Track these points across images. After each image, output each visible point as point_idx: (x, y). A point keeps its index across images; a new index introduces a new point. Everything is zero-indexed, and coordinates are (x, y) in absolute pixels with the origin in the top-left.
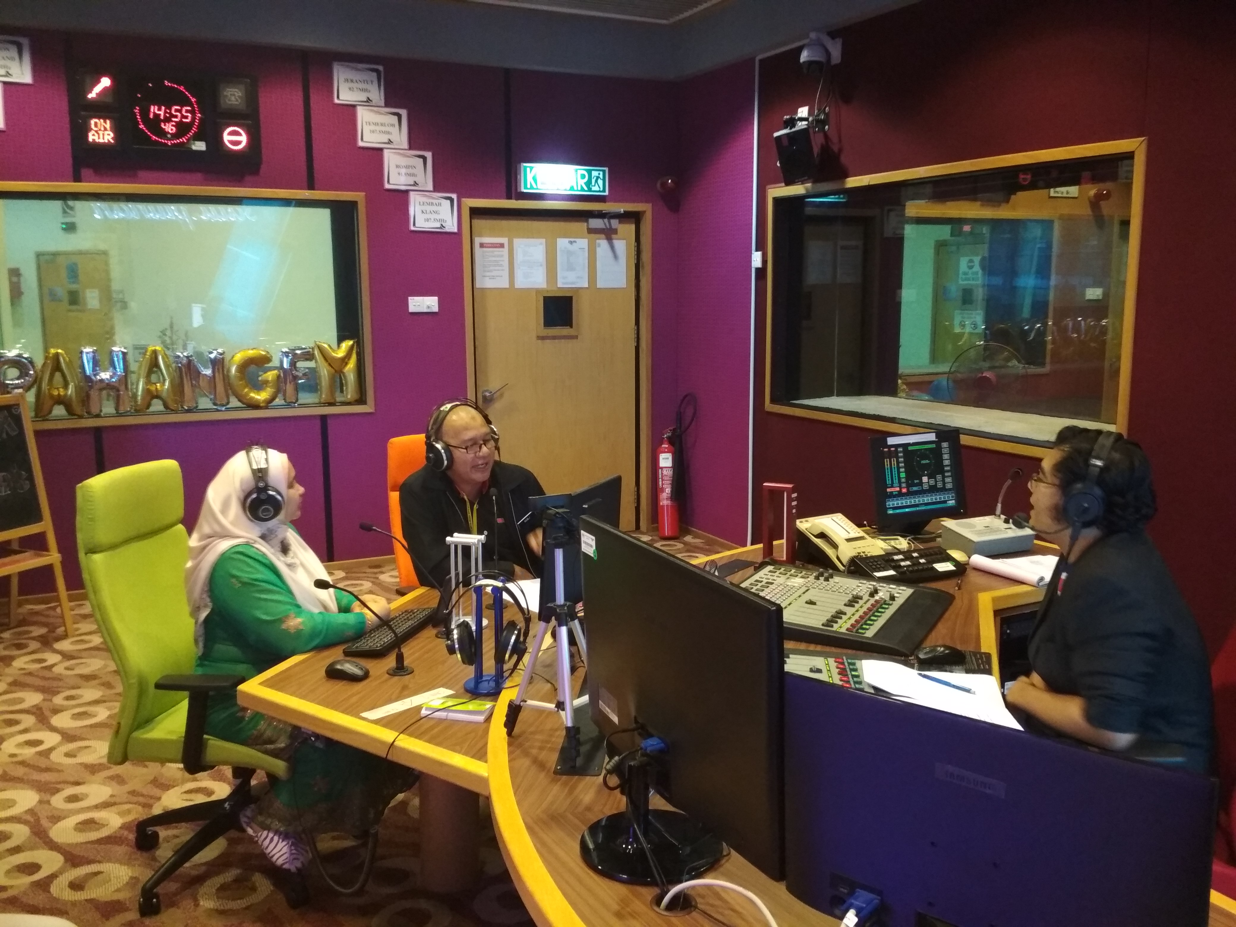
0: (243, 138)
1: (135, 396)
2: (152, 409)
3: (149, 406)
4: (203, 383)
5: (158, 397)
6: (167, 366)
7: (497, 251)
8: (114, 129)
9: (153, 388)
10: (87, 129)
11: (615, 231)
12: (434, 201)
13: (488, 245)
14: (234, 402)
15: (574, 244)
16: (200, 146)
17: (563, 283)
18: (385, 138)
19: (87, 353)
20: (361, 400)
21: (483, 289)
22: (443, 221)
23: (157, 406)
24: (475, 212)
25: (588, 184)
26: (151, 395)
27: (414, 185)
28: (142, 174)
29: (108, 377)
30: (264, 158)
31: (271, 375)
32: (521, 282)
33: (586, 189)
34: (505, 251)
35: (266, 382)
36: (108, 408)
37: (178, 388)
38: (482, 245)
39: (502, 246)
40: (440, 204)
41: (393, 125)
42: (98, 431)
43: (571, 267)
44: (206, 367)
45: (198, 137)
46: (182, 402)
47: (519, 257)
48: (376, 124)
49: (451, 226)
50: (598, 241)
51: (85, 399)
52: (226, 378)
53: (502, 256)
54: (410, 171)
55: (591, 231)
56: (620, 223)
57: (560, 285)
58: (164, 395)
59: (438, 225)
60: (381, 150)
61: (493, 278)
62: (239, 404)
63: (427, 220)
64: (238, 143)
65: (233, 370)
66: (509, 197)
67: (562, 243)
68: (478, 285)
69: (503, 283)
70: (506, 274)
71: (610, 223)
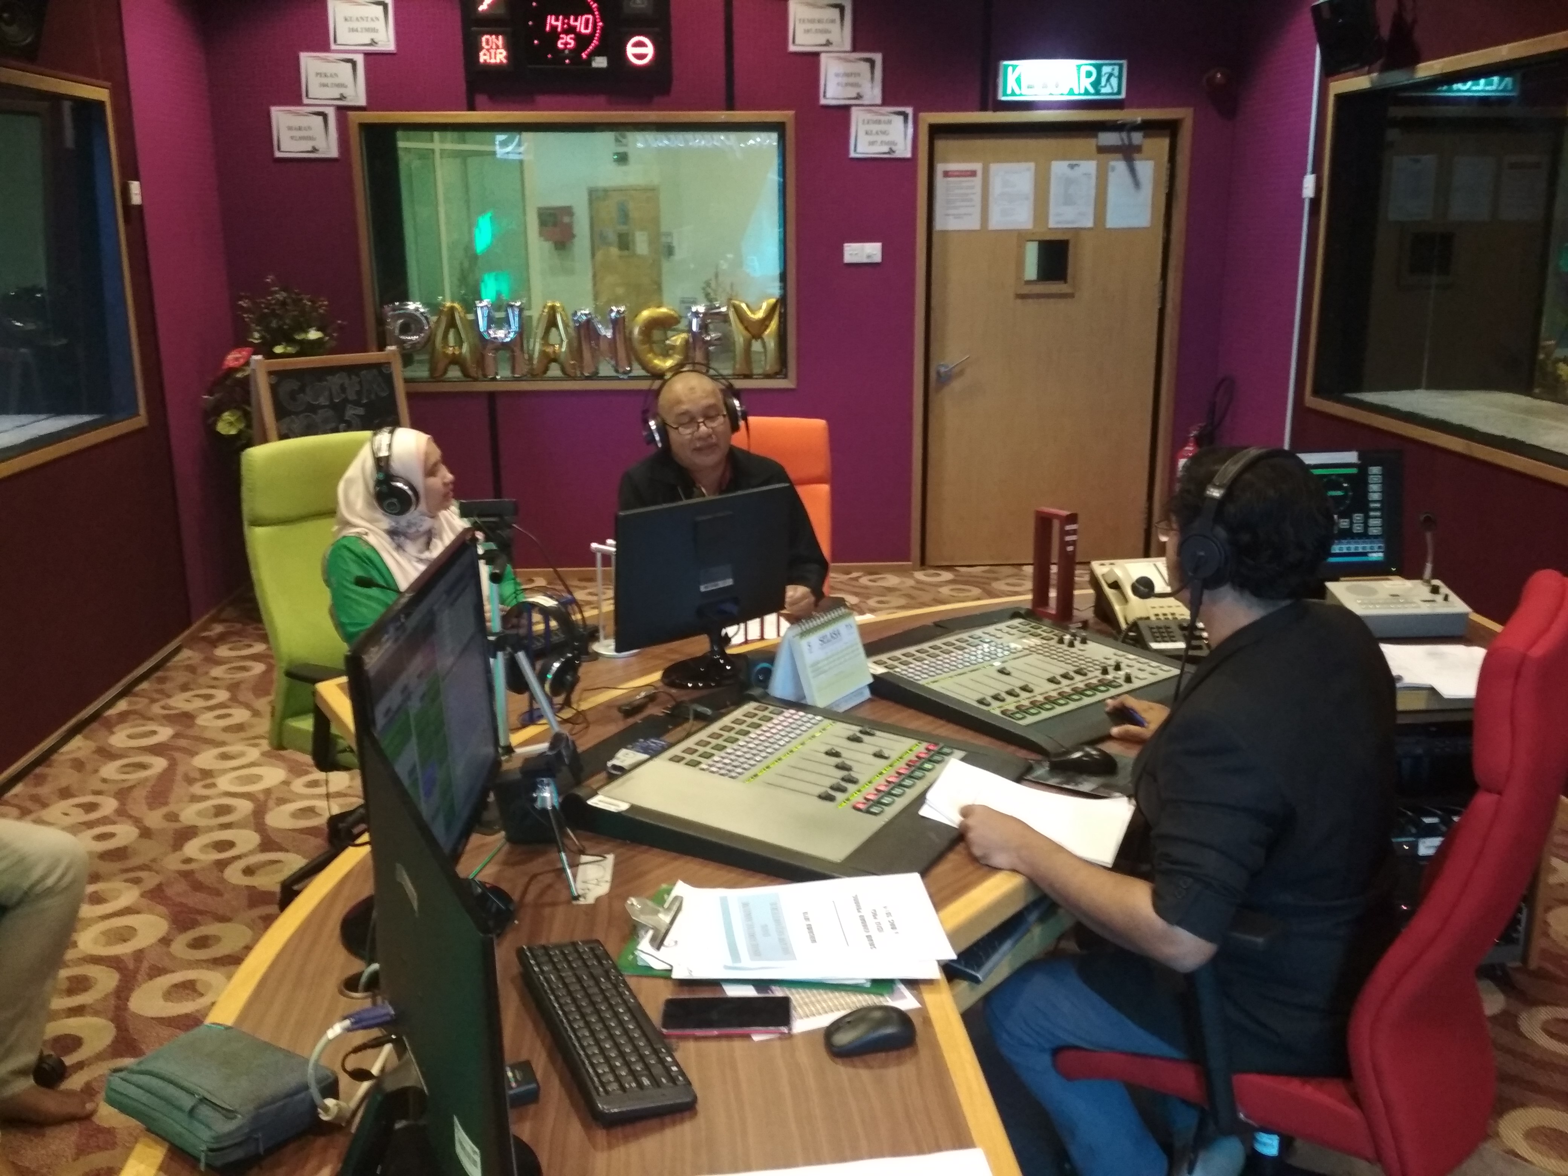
0: (649, 50)
1: (531, 358)
2: (550, 373)
3: (546, 369)
4: (603, 346)
5: (555, 360)
6: (566, 326)
7: (966, 181)
8: (508, 47)
9: (549, 350)
10: (478, 48)
11: (1138, 149)
12: (882, 118)
13: (955, 174)
14: (638, 371)
15: (1076, 168)
16: (600, 62)
17: (1058, 222)
18: (822, 39)
19: (482, 307)
21: (945, 233)
22: (895, 144)
23: (555, 370)
24: (937, 131)
25: (1096, 84)
26: (550, 359)
27: (856, 98)
28: (540, 99)
29: (503, 336)
30: (676, 72)
31: (678, 339)
32: (997, 222)
33: (1092, 90)
34: (977, 181)
35: (673, 347)
36: (504, 372)
37: (576, 351)
38: (946, 174)
39: (973, 174)
40: (890, 122)
41: (833, 21)
42: (492, 396)
43: (1068, 200)
44: (607, 328)
45: (597, 52)
46: (582, 368)
47: (997, 187)
48: (812, 21)
49: (904, 150)
50: (1112, 163)
51: (480, 361)
52: (628, 340)
53: (973, 187)
54: (852, 80)
55: (1102, 150)
56: (1144, 137)
57: (1052, 224)
58: (562, 358)
59: (885, 149)
60: (817, 55)
61: (958, 216)
62: (642, 373)
63: (872, 143)
64: (640, 57)
65: (636, 331)
66: (984, 108)
67: (1059, 168)
68: (939, 225)
69: (973, 223)
70: (977, 211)
71: (1130, 138)
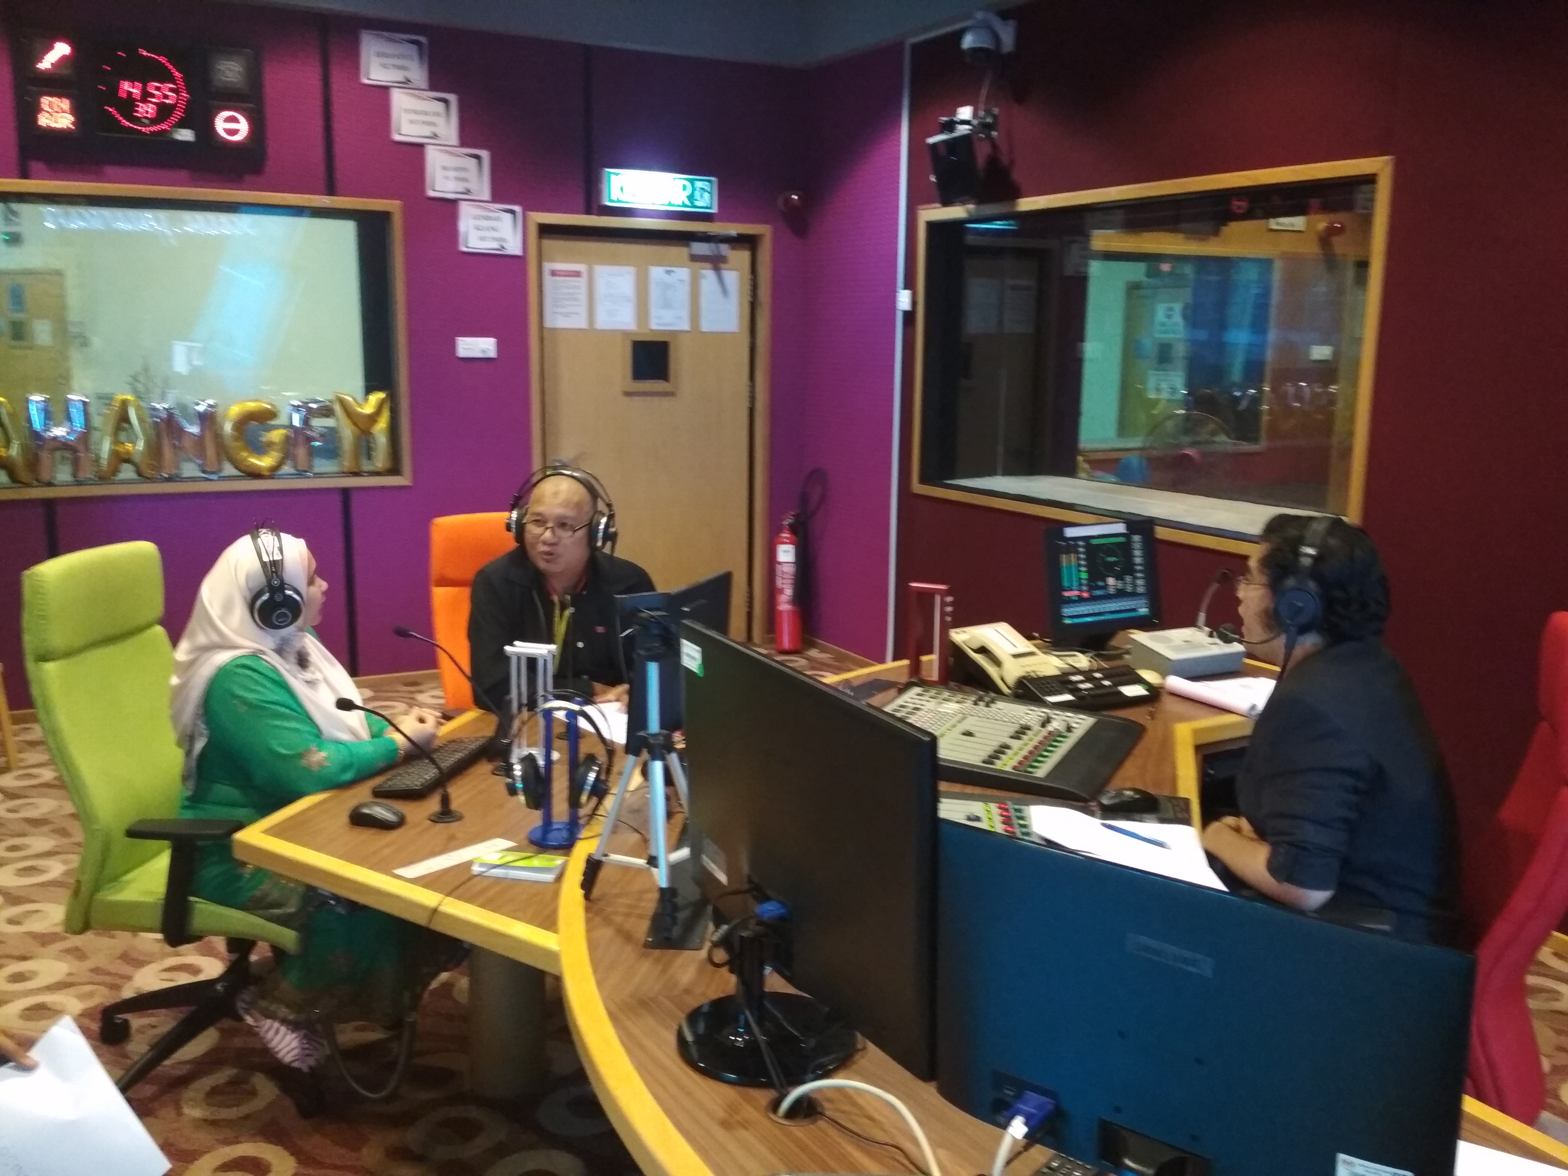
0: (243, 127)
1: (97, 459)
2: (122, 476)
3: (115, 471)
4: (187, 443)
5: (128, 461)
6: (141, 420)
7: (572, 281)
8: (75, 111)
9: (120, 449)
10: (37, 109)
11: (724, 260)
12: (492, 214)
13: (561, 273)
14: (229, 470)
15: (673, 274)
16: (186, 135)
17: (659, 324)
18: (427, 131)
19: (37, 402)
20: (394, 470)
21: (554, 330)
22: (504, 240)
23: (127, 472)
24: (546, 230)
25: (691, 198)
26: (120, 458)
27: (465, 193)
28: (109, 170)
29: (64, 434)
30: (270, 151)
31: (276, 436)
32: (603, 322)
33: (688, 203)
34: (582, 282)
35: (270, 445)
36: (63, 474)
37: (155, 450)
38: (554, 273)
39: (577, 274)
40: (497, 219)
41: (437, 114)
42: (49, 504)
43: (667, 305)
44: (191, 424)
45: (183, 124)
46: (158, 468)
47: (601, 288)
48: (416, 112)
49: (514, 247)
50: (704, 272)
51: (33, 462)
52: (218, 436)
53: (578, 287)
54: (461, 174)
55: (694, 258)
56: (731, 248)
57: (654, 327)
58: (137, 458)
59: (495, 245)
60: (421, 146)
61: (567, 315)
62: (235, 472)
63: (482, 239)
64: (233, 132)
65: (228, 428)
66: (588, 212)
67: (657, 273)
68: (548, 323)
69: (579, 322)
70: (583, 311)
71: (718, 249)
